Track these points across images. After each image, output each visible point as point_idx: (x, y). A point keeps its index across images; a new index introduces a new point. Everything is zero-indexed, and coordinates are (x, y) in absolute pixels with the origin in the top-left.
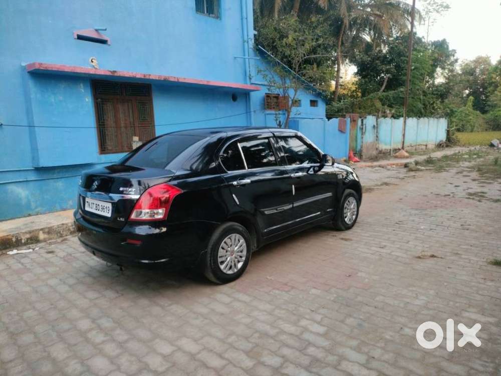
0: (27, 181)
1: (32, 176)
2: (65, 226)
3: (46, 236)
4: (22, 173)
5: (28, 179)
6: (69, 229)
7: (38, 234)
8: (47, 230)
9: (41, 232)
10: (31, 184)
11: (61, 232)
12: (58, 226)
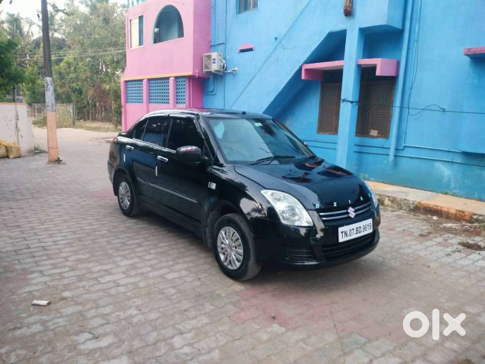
0: (452, 162)
1: (458, 159)
2: (406, 202)
3: (390, 203)
4: (450, 154)
5: (454, 161)
6: (409, 206)
7: (385, 199)
8: (391, 199)
9: (387, 199)
10: (456, 166)
11: (402, 206)
12: (401, 200)
